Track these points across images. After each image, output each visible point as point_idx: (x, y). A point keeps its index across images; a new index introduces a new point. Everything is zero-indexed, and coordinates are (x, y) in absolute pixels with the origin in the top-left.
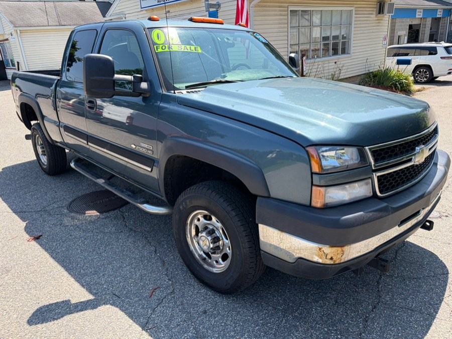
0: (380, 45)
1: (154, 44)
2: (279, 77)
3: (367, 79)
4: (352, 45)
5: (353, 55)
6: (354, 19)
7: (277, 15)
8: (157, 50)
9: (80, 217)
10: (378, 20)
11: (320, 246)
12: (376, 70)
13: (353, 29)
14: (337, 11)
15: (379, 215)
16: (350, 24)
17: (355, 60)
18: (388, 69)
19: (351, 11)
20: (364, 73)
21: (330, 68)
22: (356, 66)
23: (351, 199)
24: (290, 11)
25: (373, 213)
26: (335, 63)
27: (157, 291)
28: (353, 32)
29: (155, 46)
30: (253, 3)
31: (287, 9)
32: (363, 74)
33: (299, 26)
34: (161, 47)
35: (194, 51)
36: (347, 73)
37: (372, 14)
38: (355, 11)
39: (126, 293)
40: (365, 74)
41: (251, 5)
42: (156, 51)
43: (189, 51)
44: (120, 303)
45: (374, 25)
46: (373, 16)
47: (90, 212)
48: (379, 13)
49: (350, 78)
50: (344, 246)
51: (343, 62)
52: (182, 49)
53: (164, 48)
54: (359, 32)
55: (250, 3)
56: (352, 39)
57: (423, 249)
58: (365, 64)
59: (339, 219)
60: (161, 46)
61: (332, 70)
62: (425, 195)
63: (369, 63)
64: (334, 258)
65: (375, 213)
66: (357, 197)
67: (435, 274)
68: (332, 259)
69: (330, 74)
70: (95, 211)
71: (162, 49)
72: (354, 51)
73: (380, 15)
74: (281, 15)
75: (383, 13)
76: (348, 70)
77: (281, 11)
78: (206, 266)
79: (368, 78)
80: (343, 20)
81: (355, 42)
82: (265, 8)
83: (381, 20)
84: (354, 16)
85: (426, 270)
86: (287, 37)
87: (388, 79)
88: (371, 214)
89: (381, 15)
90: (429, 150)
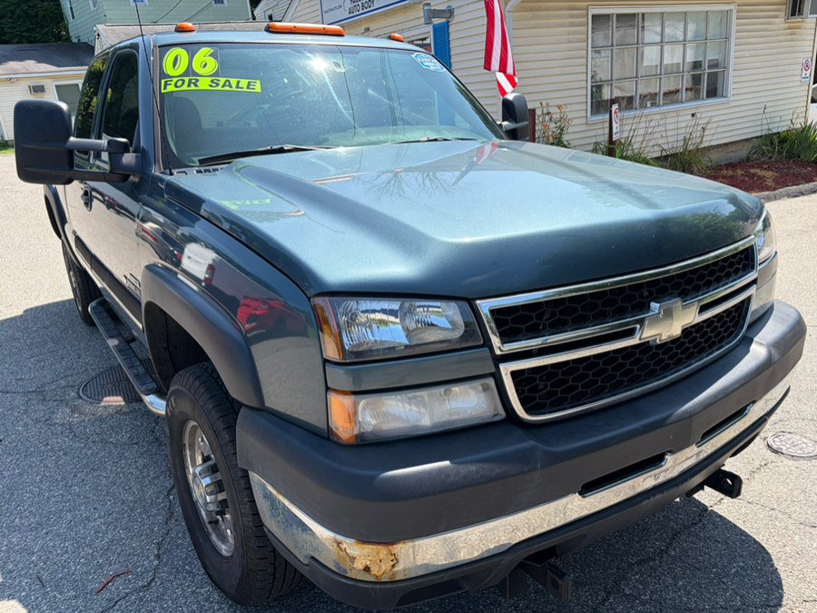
0: (795, 78)
1: (163, 75)
2: (436, 140)
3: (764, 147)
4: (731, 80)
5: (732, 98)
6: (734, 28)
7: (563, 25)
8: (165, 88)
9: (88, 408)
10: (790, 28)
11: (339, 538)
12: (785, 129)
13: (733, 48)
14: (698, 12)
15: (498, 471)
16: (727, 38)
17: (737, 109)
18: (810, 127)
19: (728, 12)
20: (759, 134)
21: (680, 125)
22: (741, 121)
23: (434, 426)
24: (593, 16)
25: (478, 465)
26: (693, 115)
27: (119, 581)
28: (732, 54)
29: (163, 81)
30: (510, 4)
31: (584, 12)
32: (757, 137)
33: (612, 46)
34: (173, 83)
35: (245, 90)
36: (715, 137)
37: (776, 17)
38: (738, 12)
39: (61, 578)
40: (761, 137)
41: (508, 8)
42: (163, 91)
43: (234, 88)
44: (38, 598)
45: (782, 38)
46: (780, 22)
47: (112, 398)
48: (793, 14)
49: (726, 144)
50: (393, 543)
51: (710, 114)
52: (218, 85)
53: (180, 83)
54: (746, 53)
55: (506, 4)
56: (731, 67)
57: (743, 533)
58: (760, 117)
59: (373, 478)
60: (175, 80)
61: (683, 131)
62: (669, 422)
63: (768, 116)
64: (375, 570)
65: (486, 466)
66: (454, 422)
67: (743, 604)
68: (367, 569)
69: (681, 137)
70: (120, 398)
71: (176, 86)
72: (735, 92)
73: (793, 19)
74: (572, 25)
75: (800, 13)
76: (719, 130)
77: (572, 16)
78: (214, 538)
79: (767, 145)
80: (710, 30)
81: (737, 73)
82: (539, 13)
83: (799, 28)
84: (734, 21)
85: (725, 590)
86: (585, 67)
87: (810, 146)
88: (473, 468)
89: (797, 19)
90: (703, 309)
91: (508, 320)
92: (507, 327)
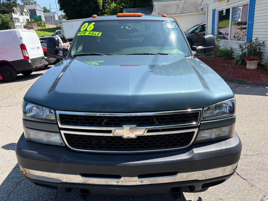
29: (79, 32)
43: (94, 35)
52: (90, 33)
71: (81, 34)
88: (42, 156)
90: (149, 131)
91: (66, 118)
92: (65, 120)
